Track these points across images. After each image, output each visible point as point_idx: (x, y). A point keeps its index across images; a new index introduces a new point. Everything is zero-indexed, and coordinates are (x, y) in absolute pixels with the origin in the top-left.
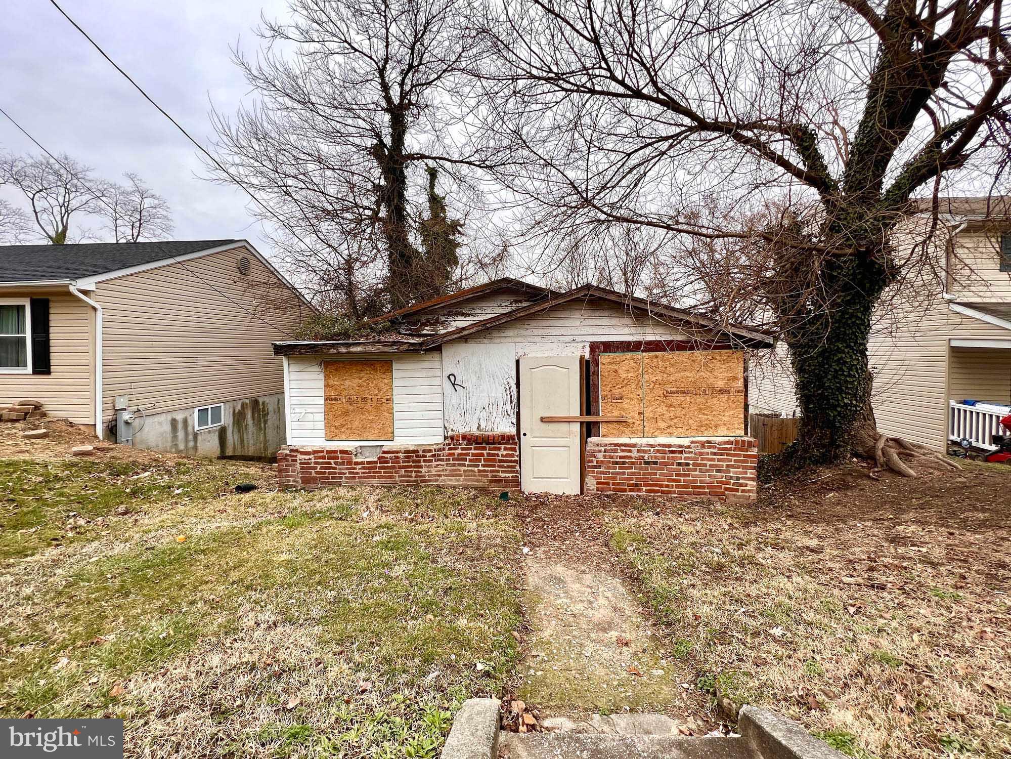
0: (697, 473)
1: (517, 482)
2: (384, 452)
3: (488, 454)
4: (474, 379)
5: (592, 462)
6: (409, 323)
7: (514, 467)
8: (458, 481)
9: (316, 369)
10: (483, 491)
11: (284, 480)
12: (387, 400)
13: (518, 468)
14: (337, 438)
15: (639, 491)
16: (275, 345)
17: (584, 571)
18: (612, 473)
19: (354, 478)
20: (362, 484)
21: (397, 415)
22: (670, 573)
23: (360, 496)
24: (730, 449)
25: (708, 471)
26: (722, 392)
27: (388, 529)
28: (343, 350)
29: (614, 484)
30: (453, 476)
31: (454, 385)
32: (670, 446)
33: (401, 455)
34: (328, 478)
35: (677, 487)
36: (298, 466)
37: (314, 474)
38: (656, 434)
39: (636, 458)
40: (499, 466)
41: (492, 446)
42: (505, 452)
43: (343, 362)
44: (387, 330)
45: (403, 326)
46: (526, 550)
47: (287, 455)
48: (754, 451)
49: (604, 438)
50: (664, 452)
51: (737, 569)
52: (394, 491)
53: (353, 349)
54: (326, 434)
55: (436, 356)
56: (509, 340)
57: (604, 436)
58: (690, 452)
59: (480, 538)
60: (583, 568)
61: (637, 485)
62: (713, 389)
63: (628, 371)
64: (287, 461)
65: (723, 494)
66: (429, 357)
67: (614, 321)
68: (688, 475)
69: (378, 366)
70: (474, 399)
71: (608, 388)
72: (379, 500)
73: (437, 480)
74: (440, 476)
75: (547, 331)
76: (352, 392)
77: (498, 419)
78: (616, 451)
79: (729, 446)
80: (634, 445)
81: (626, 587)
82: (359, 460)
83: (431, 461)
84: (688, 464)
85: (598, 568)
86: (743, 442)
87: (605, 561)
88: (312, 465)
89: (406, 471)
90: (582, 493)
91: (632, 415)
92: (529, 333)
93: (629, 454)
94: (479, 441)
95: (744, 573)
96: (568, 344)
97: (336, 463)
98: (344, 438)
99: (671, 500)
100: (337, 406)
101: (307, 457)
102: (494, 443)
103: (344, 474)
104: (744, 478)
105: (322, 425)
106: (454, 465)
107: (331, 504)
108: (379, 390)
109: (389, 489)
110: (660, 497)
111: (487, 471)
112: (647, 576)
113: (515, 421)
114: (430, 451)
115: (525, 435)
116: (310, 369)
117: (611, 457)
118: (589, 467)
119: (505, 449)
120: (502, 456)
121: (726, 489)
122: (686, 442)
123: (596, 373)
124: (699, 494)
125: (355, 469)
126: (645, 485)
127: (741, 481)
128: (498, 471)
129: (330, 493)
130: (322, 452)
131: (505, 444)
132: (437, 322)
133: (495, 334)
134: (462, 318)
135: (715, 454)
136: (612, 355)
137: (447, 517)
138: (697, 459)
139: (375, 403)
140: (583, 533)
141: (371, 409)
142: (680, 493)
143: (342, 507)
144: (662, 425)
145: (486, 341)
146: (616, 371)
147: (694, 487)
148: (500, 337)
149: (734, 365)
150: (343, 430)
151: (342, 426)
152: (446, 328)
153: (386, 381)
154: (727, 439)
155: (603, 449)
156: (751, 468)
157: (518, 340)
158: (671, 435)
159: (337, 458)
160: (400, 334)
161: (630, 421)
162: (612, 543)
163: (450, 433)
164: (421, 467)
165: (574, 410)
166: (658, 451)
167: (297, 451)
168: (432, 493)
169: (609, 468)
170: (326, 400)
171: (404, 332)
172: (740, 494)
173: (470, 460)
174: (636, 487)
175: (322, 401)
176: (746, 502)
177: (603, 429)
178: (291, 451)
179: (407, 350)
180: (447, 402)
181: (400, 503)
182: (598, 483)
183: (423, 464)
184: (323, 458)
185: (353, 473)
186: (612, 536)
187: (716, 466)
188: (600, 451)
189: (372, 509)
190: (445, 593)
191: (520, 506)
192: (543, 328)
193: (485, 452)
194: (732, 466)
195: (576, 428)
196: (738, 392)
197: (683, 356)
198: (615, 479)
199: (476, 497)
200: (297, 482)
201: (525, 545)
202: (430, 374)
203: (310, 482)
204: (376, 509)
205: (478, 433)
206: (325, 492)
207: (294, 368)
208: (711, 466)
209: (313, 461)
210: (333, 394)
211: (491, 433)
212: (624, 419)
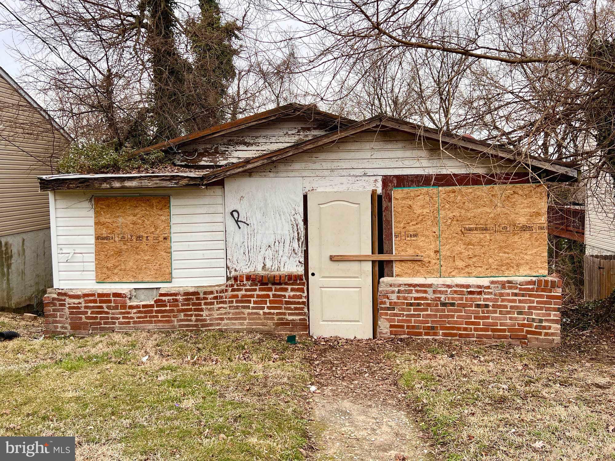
0: (498, 315)
1: (305, 326)
2: (161, 295)
3: (274, 296)
4: (259, 215)
5: (384, 303)
6: (184, 153)
7: (302, 309)
8: (242, 324)
9: (87, 204)
10: (269, 335)
11: (51, 326)
12: (165, 238)
13: (306, 310)
14: (109, 280)
15: (435, 334)
16: (41, 179)
17: (370, 406)
18: (407, 316)
19: (129, 323)
20: (137, 329)
21: (175, 255)
22: (453, 404)
23: (137, 341)
24: (532, 290)
25: (508, 313)
26: (525, 228)
27: (172, 371)
28: (117, 185)
29: (408, 327)
30: (236, 319)
31: (237, 221)
32: (468, 286)
33: (180, 298)
34: (100, 324)
35: (476, 330)
36: (67, 311)
37: (84, 320)
38: (453, 273)
39: (433, 300)
40: (286, 309)
41: (278, 287)
42: (292, 294)
43: (115, 197)
44: (161, 161)
45: (178, 157)
46: (313, 388)
47: (54, 299)
48: (558, 292)
49: (398, 278)
50: (462, 293)
51: (518, 401)
52: (173, 336)
53: (128, 184)
54: (97, 276)
55: (218, 190)
56: (297, 174)
57: (397, 275)
58: (490, 293)
59: (266, 378)
60: (370, 403)
61: (433, 328)
62: (514, 225)
63: (423, 207)
64: (55, 305)
65: (525, 338)
66: (210, 192)
67: (408, 154)
68: (488, 318)
69: (154, 202)
70: (259, 237)
71: (402, 225)
72: (158, 345)
73: (219, 324)
74: (222, 319)
75: (335, 165)
76: (125, 230)
77: (285, 259)
78: (410, 292)
79: (531, 287)
80: (430, 286)
81: (409, 418)
82: (134, 304)
83: (212, 304)
84: (487, 306)
85: (384, 403)
86: (546, 282)
87: (392, 397)
88: (83, 309)
89: (185, 315)
90: (374, 337)
91: (428, 254)
92: (317, 166)
93: (424, 295)
94: (265, 281)
95: (524, 404)
96: (358, 178)
97: (108, 307)
98: (117, 280)
99: (467, 344)
100: (110, 246)
101: (76, 301)
102: (280, 284)
103: (118, 319)
104: (547, 320)
105: (92, 266)
106: (237, 307)
107: (106, 350)
108: (156, 228)
109: (168, 334)
110: (458, 340)
111: (273, 314)
112: (431, 408)
113: (302, 260)
114: (212, 293)
115: (313, 274)
116: (79, 205)
117: (405, 298)
118: (382, 309)
119: (292, 290)
120: (289, 297)
121: (528, 332)
122: (485, 282)
123: (389, 209)
124: (500, 337)
125: (129, 313)
126: (442, 328)
127: (544, 324)
128: (284, 314)
129: (102, 339)
130: (93, 295)
131: (292, 284)
132: (216, 152)
133: (282, 167)
134: (245, 148)
135: (516, 295)
136: (406, 190)
137: (231, 361)
138: (496, 300)
139: (151, 241)
140: (373, 374)
141: (146, 248)
142: (479, 336)
143: (118, 353)
144: (460, 264)
145: (271, 174)
146: (410, 207)
147: (493, 330)
148: (287, 171)
149: (537, 200)
150: (116, 271)
151: (115, 267)
152: (226, 159)
153: (163, 218)
154: (529, 279)
155: (397, 289)
156: (555, 310)
157: (305, 174)
158: (469, 275)
159: (110, 301)
160: (175, 165)
161: (426, 260)
162: (401, 383)
163: (233, 274)
164: (202, 310)
165: (366, 249)
166: (455, 292)
167: (65, 294)
168: (214, 336)
169: (403, 310)
170: (97, 238)
171: (179, 163)
172: (542, 337)
173: (255, 302)
174: (431, 331)
175: (92, 240)
176: (548, 346)
177: (396, 268)
178: (59, 294)
179: (187, 185)
180: (230, 240)
181: (181, 347)
182: (391, 326)
183: (204, 307)
184: (95, 301)
185: (127, 318)
186: (402, 376)
187: (517, 307)
188: (393, 292)
189: (152, 354)
190: (235, 420)
191: (308, 350)
192: (333, 161)
193: (271, 293)
194: (535, 308)
195: (368, 267)
196: (541, 228)
197: (483, 190)
198: (410, 321)
199: (261, 341)
200: (66, 328)
201: (312, 384)
202: (212, 210)
203: (80, 328)
204: (156, 353)
205: (262, 273)
206: (97, 338)
207: (62, 203)
208: (511, 307)
209: (83, 305)
210: (104, 232)
211: (277, 273)
212: (418, 258)
